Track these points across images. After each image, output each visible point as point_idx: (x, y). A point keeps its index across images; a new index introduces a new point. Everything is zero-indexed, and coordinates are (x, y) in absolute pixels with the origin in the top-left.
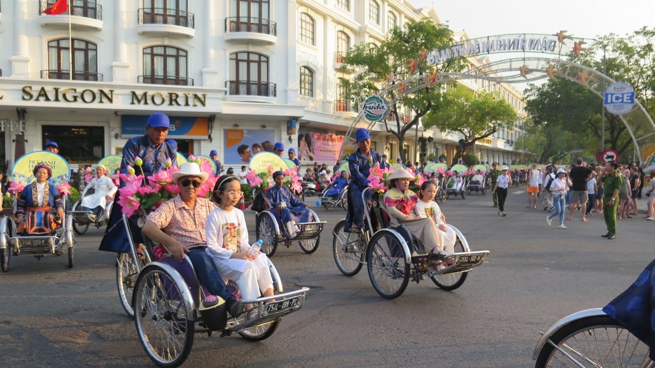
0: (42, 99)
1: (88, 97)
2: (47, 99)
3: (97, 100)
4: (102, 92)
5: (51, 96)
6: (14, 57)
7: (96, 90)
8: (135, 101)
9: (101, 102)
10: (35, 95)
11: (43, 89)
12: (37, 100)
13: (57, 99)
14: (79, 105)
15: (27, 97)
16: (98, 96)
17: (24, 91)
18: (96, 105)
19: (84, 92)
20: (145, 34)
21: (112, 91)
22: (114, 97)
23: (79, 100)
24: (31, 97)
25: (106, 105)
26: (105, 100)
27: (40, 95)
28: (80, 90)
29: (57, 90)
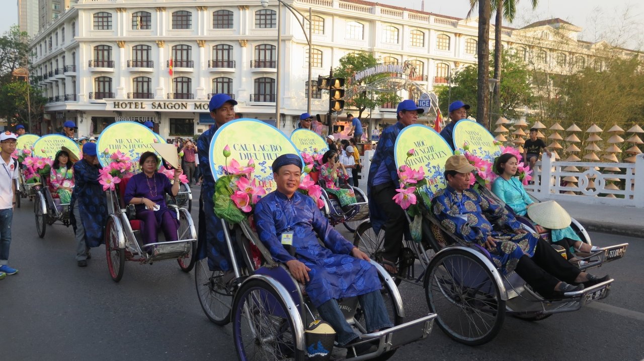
0: (159, 108)
1: (177, 107)
2: (161, 108)
3: (181, 108)
4: (182, 104)
5: (163, 106)
6: (157, 88)
7: (180, 103)
8: (196, 108)
9: (182, 108)
10: (157, 106)
11: (159, 103)
12: (157, 108)
13: (165, 108)
14: (173, 110)
15: (154, 107)
16: (181, 106)
17: (152, 104)
18: (180, 110)
19: (175, 104)
20: (212, 73)
21: (186, 103)
22: (187, 106)
23: (173, 108)
24: (155, 107)
25: (184, 110)
26: (184, 108)
27: (158, 106)
28: (174, 103)
29: (165, 104)
